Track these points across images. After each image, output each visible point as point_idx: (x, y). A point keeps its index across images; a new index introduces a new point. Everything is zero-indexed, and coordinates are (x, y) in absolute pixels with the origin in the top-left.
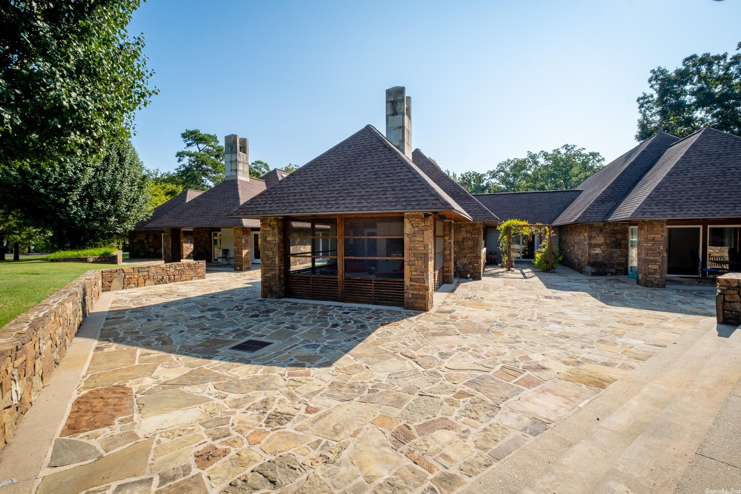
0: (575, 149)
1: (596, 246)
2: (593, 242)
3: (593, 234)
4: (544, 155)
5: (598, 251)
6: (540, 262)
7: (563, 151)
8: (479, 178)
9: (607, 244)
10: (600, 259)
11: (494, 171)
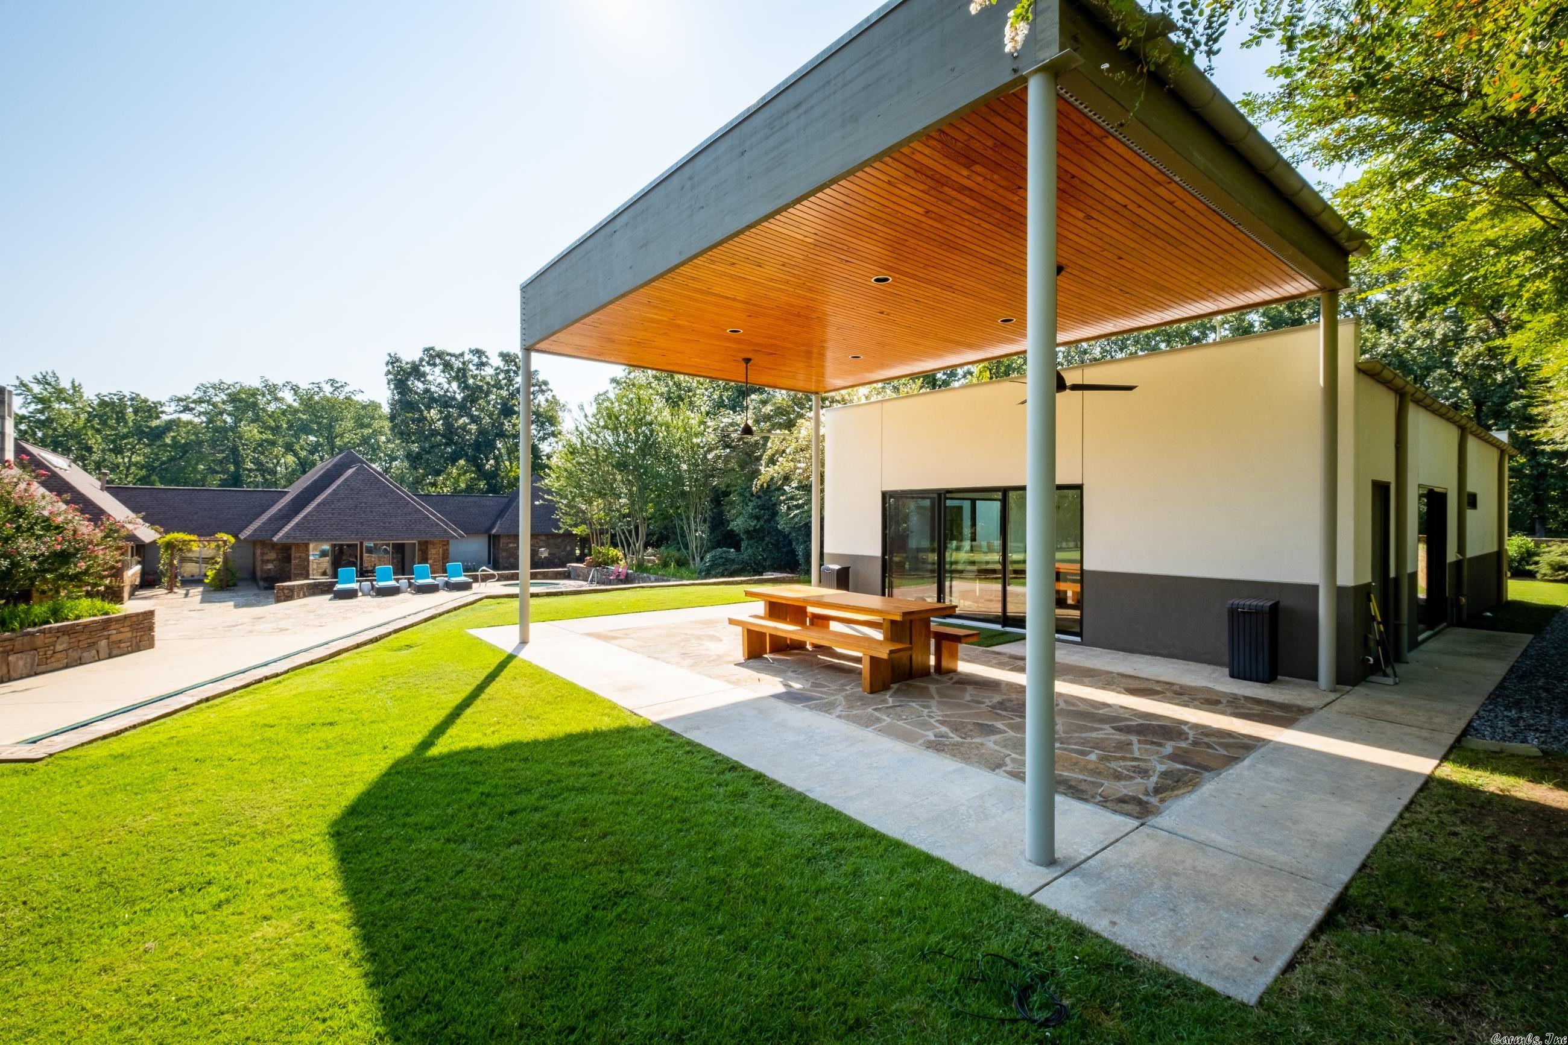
0: (347, 389)
1: (268, 561)
2: (266, 558)
3: (266, 551)
4: (292, 389)
5: (270, 566)
6: (213, 579)
7: (328, 389)
8: (149, 410)
9: (279, 560)
10: (272, 574)
11: (188, 398)
